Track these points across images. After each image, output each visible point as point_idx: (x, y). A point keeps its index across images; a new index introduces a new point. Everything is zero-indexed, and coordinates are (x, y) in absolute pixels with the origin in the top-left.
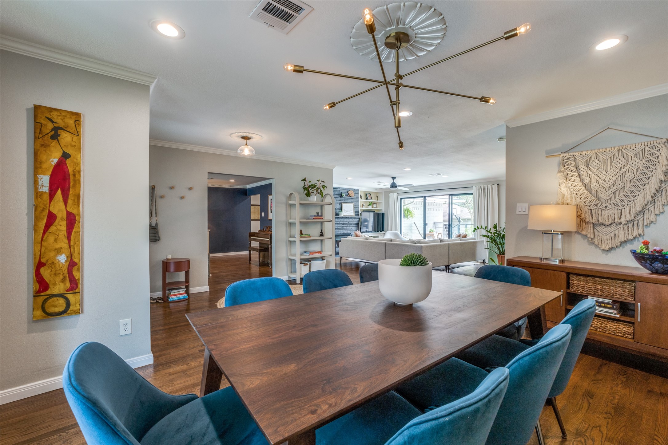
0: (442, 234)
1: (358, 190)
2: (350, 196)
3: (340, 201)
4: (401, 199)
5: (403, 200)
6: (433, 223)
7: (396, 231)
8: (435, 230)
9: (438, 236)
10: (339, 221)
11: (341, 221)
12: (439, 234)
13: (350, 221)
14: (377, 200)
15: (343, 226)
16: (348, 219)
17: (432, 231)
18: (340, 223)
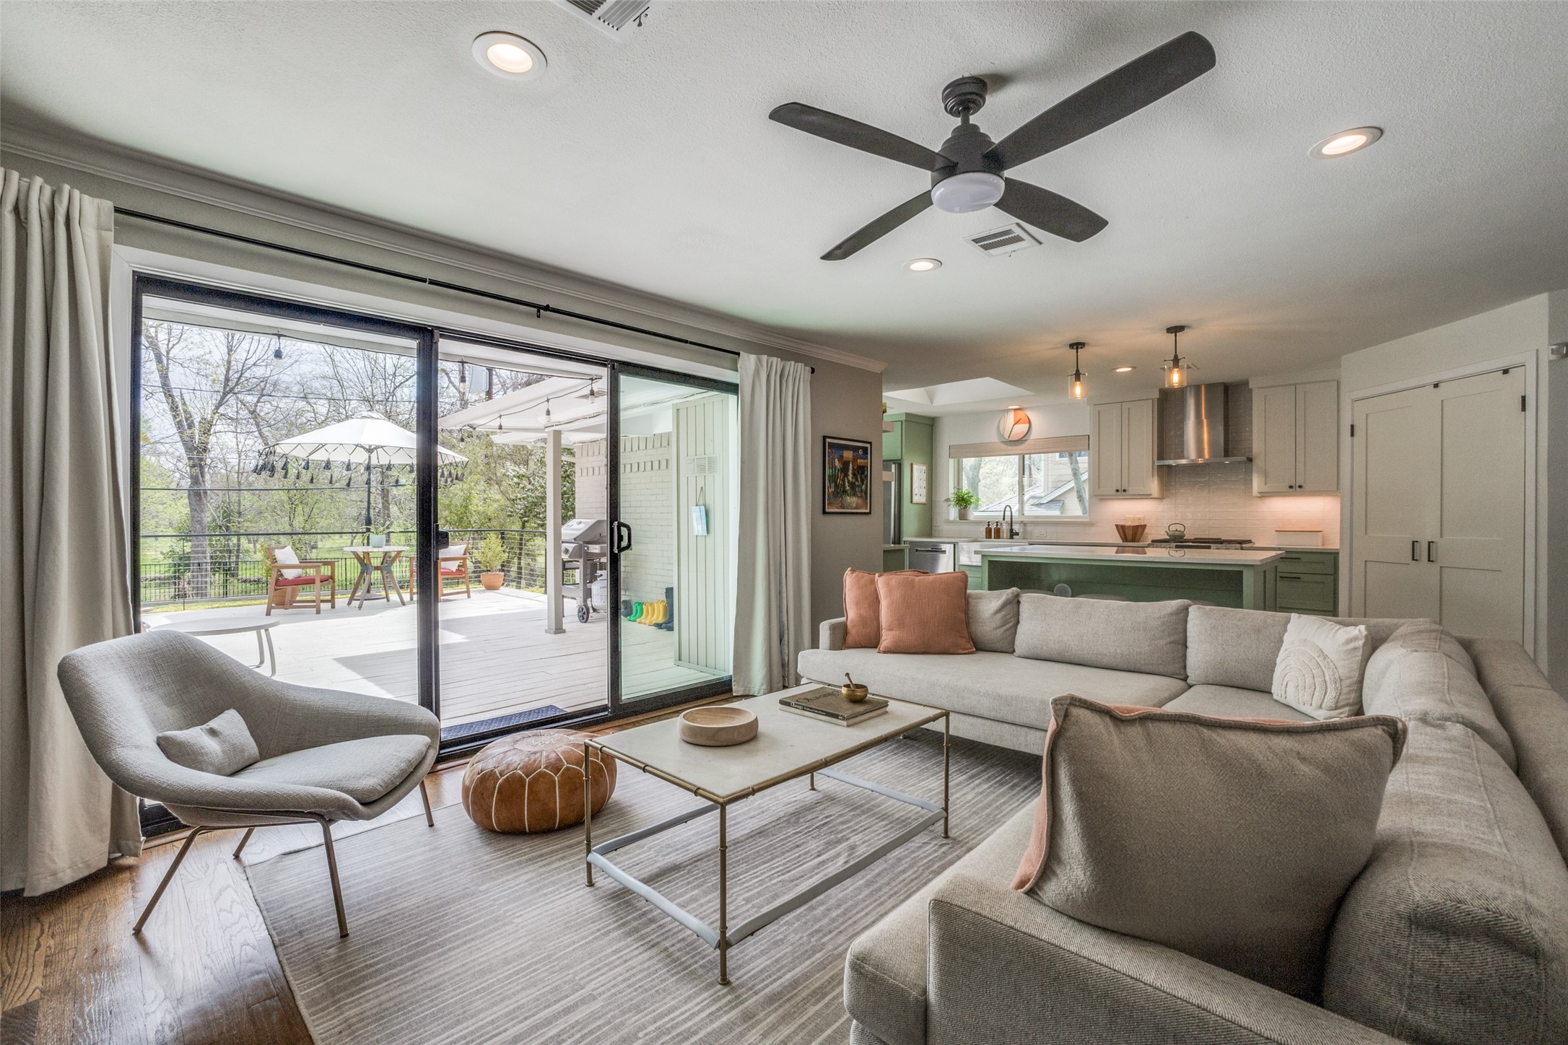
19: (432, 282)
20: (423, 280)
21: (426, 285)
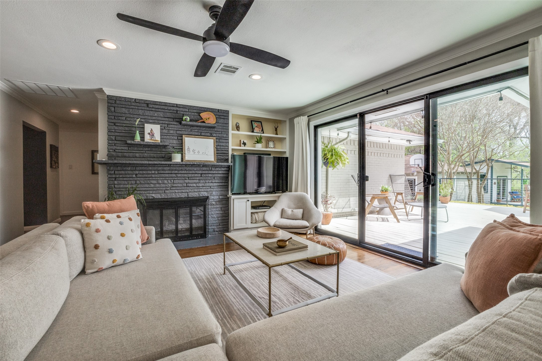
0: (404, 195)
1: (227, 112)
2: (204, 122)
3: (178, 132)
4: (316, 127)
5: (319, 130)
6: (388, 176)
7: (305, 194)
8: (390, 189)
9: (396, 197)
10: (177, 172)
11: (181, 172)
12: (398, 194)
13: (204, 172)
14: (277, 134)
15: (186, 181)
16: (198, 169)
17: (386, 191)
18: (179, 175)
19: (351, 102)
20: (348, 103)
21: (350, 104)
